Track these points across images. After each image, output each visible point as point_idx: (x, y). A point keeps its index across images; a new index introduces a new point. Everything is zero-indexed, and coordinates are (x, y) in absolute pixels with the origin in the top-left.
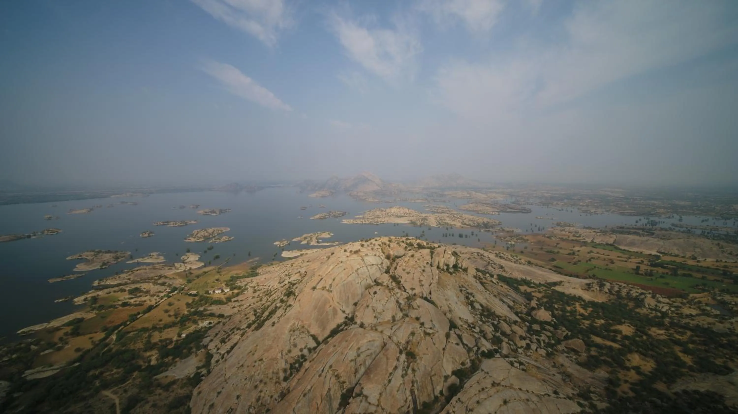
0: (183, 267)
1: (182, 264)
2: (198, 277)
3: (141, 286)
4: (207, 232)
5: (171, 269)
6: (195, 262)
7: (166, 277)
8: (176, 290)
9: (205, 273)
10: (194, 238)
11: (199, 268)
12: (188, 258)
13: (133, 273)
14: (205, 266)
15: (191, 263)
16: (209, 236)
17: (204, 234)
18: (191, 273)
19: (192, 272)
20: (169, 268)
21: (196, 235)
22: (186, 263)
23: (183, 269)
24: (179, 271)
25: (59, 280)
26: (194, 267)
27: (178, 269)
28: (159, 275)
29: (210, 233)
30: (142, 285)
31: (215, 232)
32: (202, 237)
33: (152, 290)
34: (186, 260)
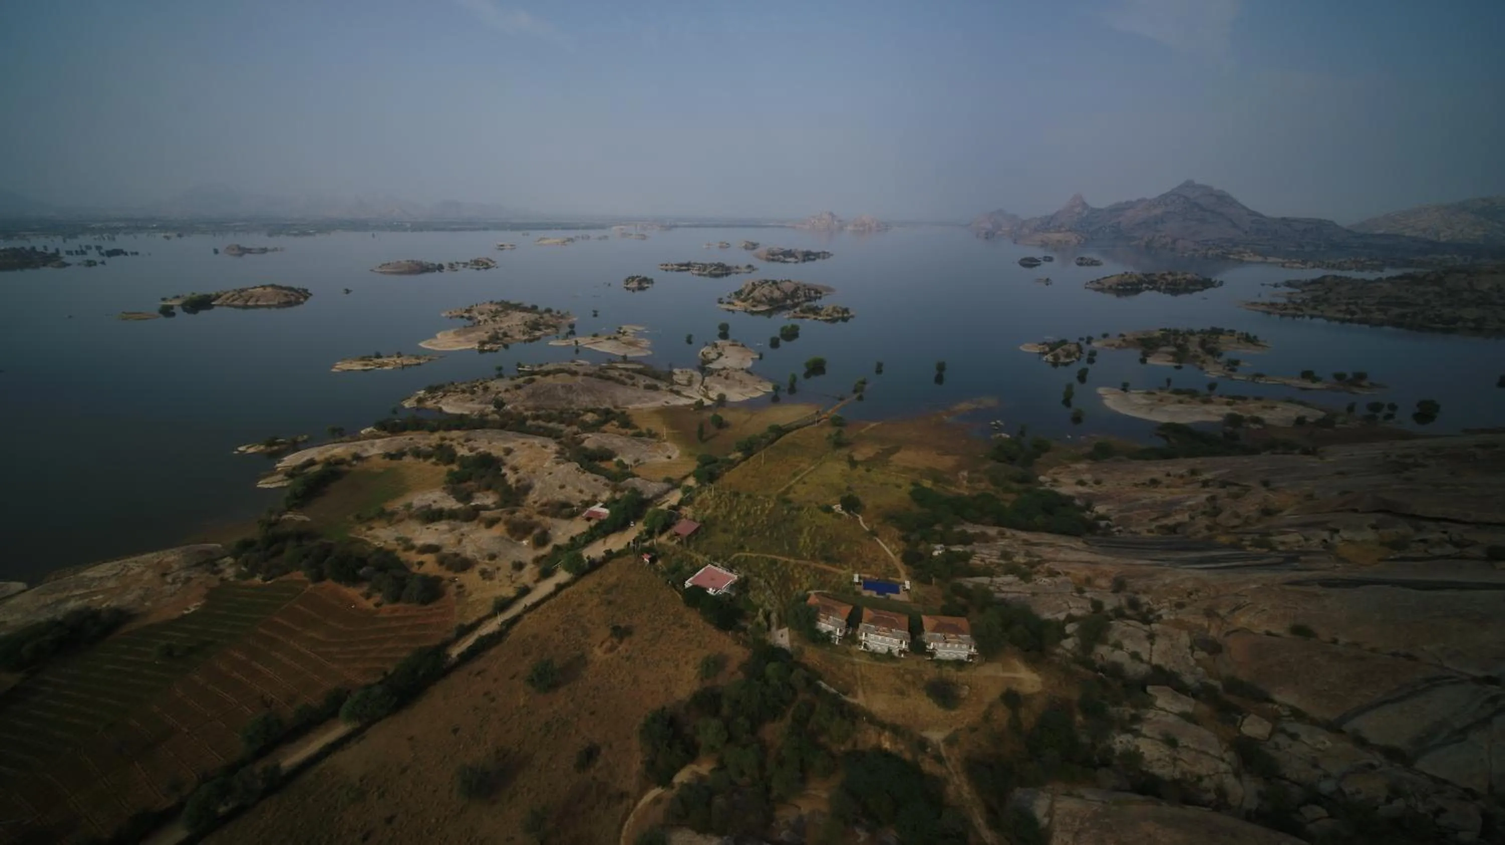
0: (697, 386)
1: (697, 375)
2: (749, 448)
3: (508, 451)
4: (778, 289)
5: (655, 388)
6: (738, 375)
7: (626, 422)
8: (637, 517)
9: (779, 431)
10: (744, 301)
11: (751, 405)
12: (720, 355)
13: (533, 380)
14: (775, 399)
15: (725, 375)
16: (785, 299)
17: (771, 292)
18: (720, 424)
19: (728, 416)
20: (649, 381)
21: (748, 294)
22: (711, 372)
23: (694, 395)
24: (682, 402)
25: (357, 366)
26: (735, 395)
27: (678, 393)
28: (607, 405)
29: (786, 294)
30: (516, 442)
31: (801, 293)
32: (764, 299)
33: (538, 485)
34: (710, 362)
